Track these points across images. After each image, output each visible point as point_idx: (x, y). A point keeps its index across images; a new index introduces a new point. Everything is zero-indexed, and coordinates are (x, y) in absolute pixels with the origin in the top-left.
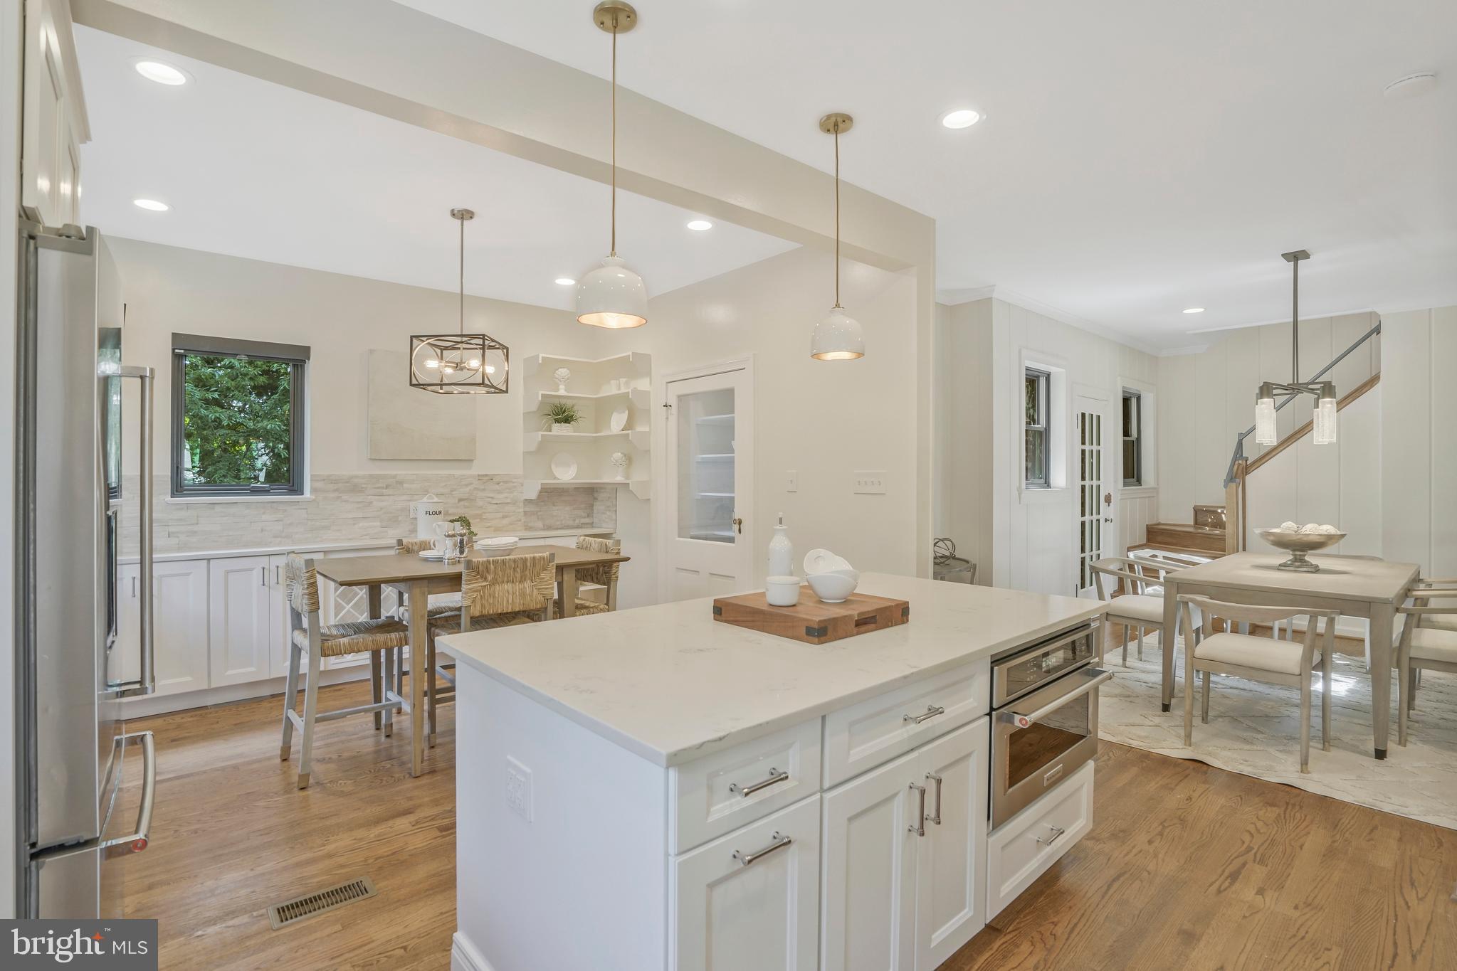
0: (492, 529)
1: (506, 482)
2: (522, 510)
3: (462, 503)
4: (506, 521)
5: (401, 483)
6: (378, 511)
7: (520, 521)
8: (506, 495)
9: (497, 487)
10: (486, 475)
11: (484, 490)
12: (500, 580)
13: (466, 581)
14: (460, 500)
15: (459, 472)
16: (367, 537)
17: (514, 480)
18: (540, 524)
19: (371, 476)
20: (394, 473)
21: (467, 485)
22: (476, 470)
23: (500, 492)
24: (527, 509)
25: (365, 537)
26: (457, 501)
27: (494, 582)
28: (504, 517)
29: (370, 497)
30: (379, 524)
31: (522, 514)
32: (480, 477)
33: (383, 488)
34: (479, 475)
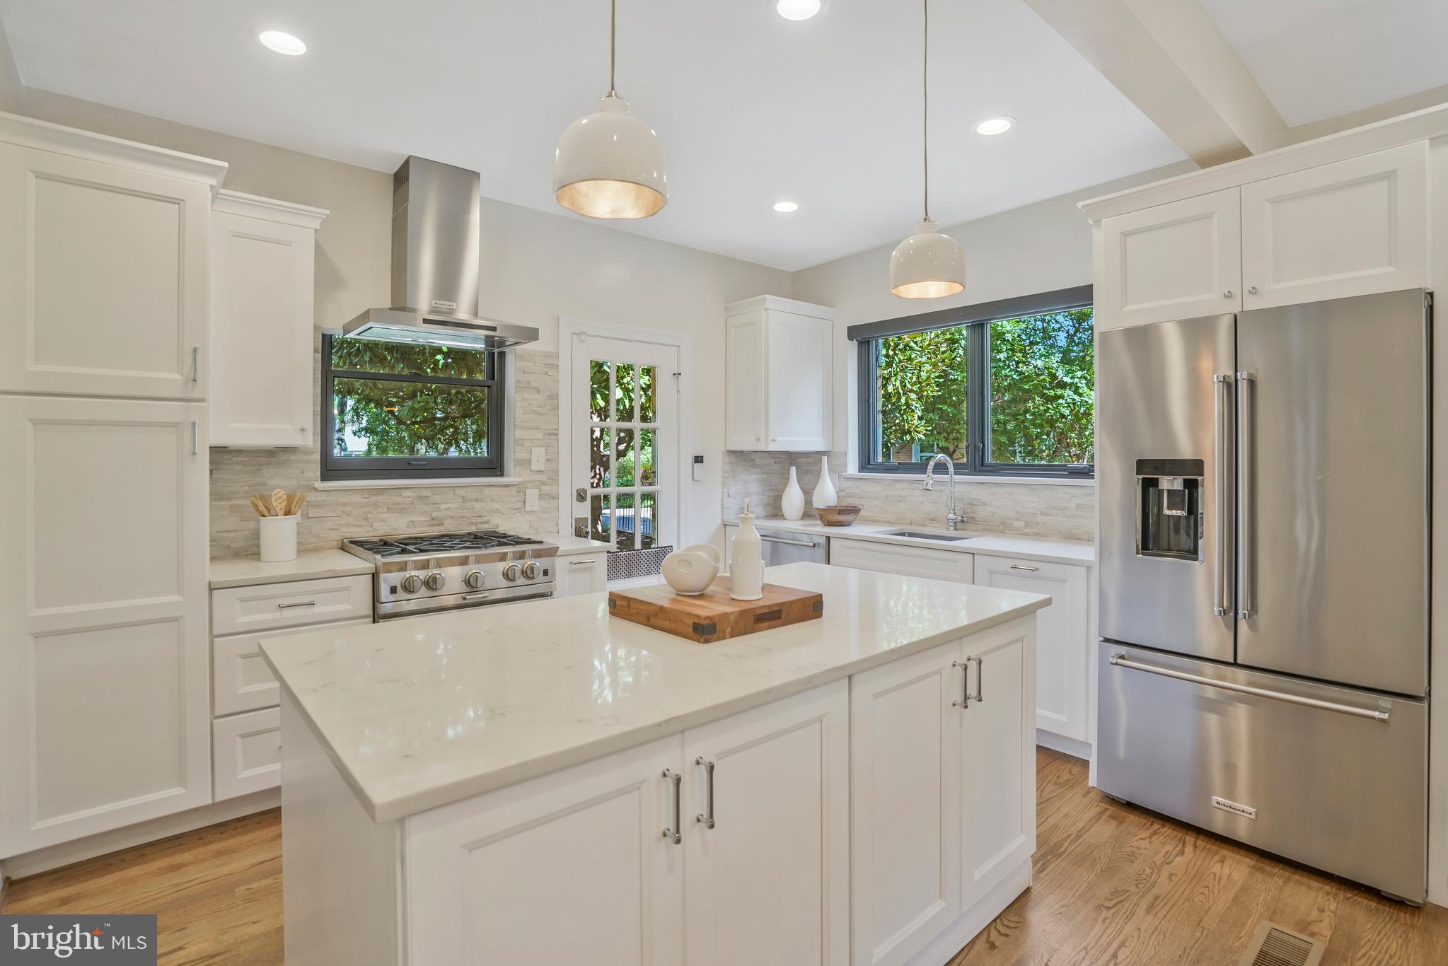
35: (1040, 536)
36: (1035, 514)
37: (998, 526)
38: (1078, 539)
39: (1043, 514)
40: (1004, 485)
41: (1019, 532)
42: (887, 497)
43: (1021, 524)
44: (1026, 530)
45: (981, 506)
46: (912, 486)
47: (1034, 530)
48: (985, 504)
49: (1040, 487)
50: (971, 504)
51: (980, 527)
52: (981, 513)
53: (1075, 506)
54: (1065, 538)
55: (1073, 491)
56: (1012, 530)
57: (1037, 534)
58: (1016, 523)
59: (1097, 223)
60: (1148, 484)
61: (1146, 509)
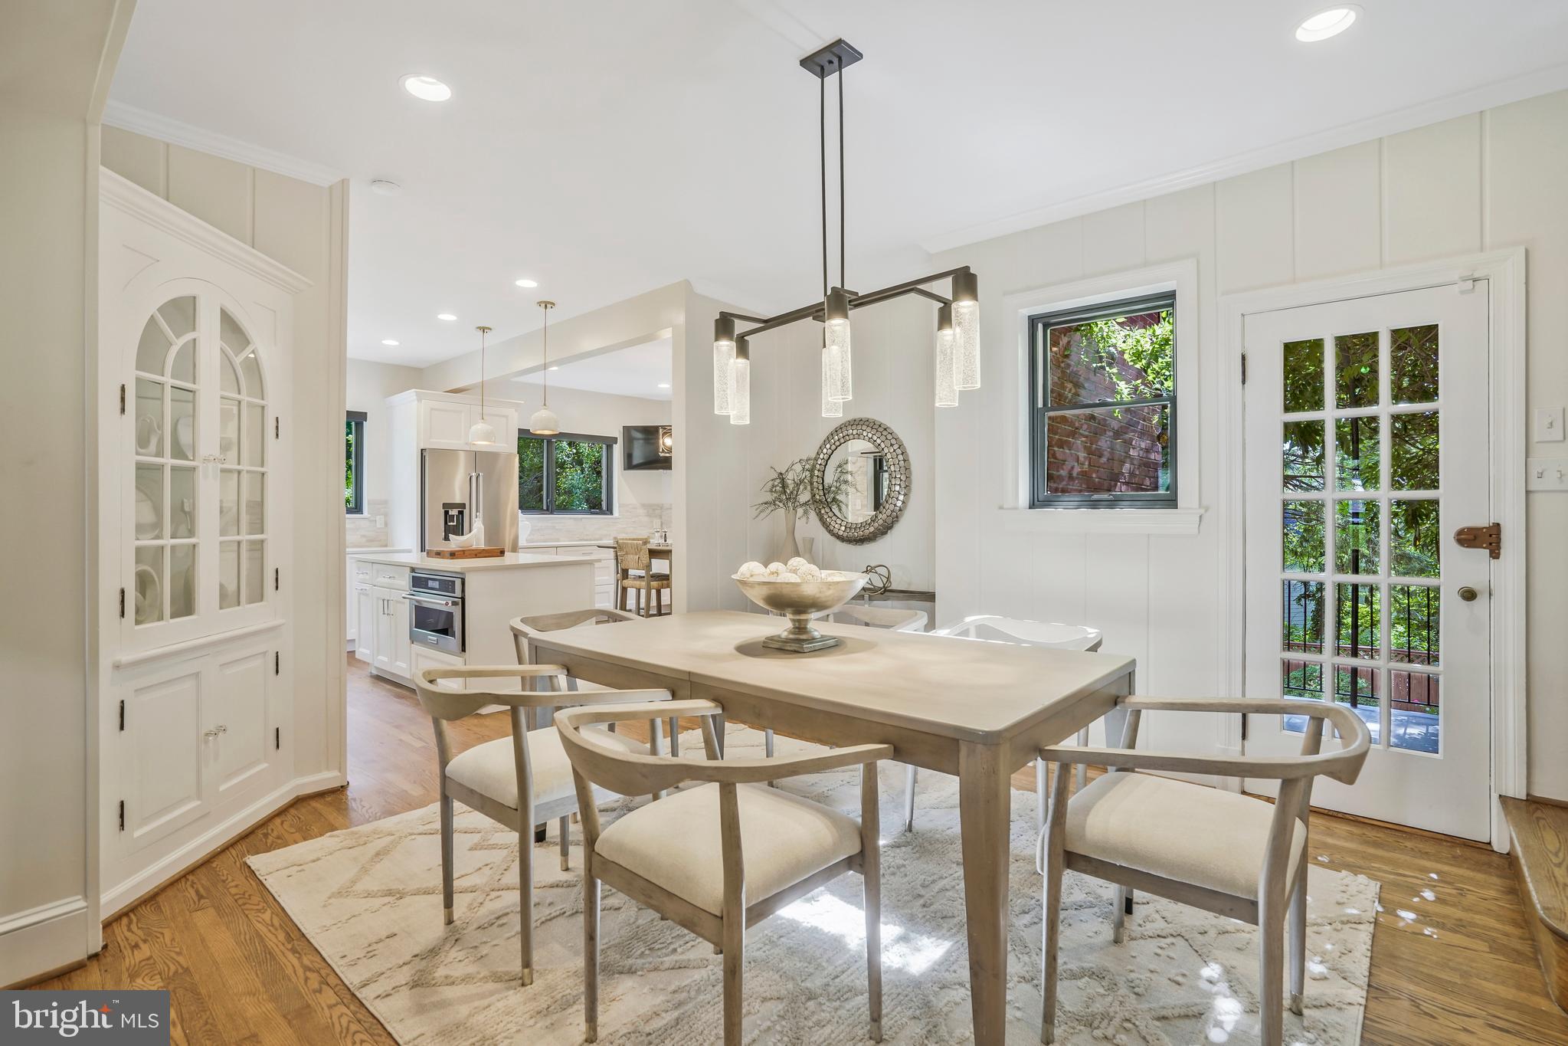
59: (419, 400)
60: (446, 513)
61: (446, 523)
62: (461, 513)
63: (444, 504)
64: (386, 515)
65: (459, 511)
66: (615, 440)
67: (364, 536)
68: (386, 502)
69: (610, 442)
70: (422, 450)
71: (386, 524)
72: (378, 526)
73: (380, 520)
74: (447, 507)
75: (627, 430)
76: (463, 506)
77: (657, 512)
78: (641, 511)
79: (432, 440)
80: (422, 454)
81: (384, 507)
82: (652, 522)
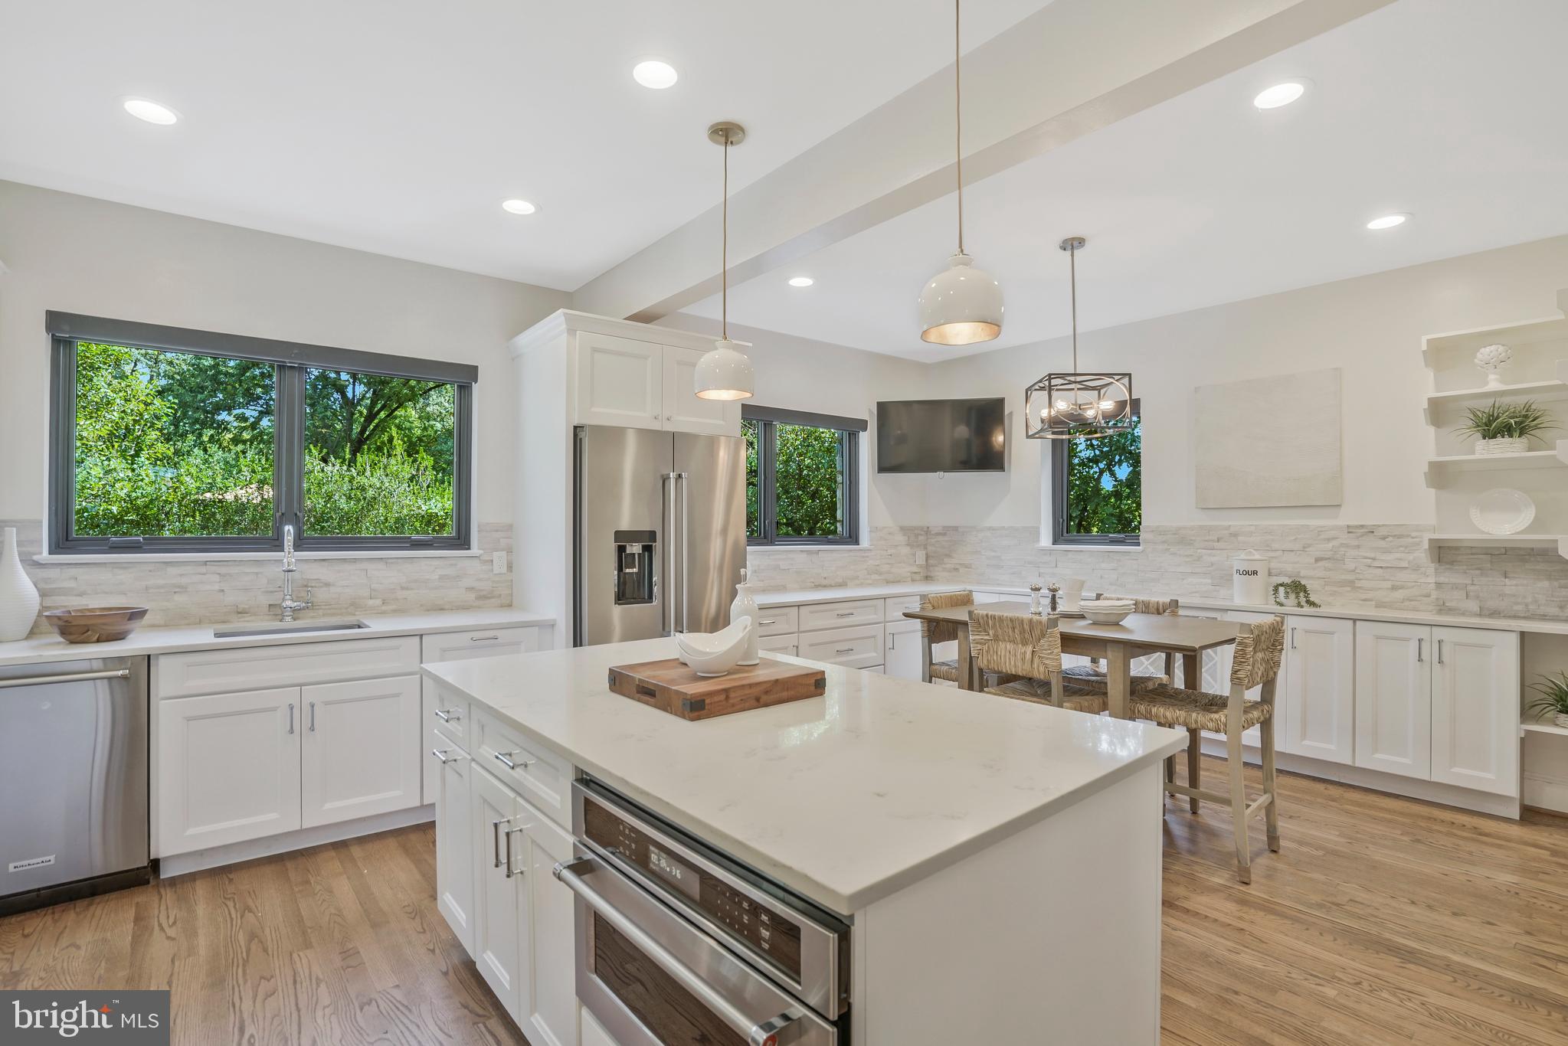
0: (1373, 603)
1: (1400, 537)
2: (1431, 580)
3: (1320, 564)
4: (1399, 595)
5: (1235, 535)
6: (1209, 567)
7: (1428, 596)
8: (1398, 555)
9: (1382, 544)
10: (1362, 526)
11: (1358, 547)
12: (1001, 638)
13: (972, 631)
14: (1317, 560)
15: (1315, 521)
16: (1197, 595)
17: (1414, 534)
18: (1473, 606)
19: (1201, 527)
20: (1226, 523)
21: (1329, 540)
22: (1348, 517)
23: (1386, 551)
24: (1442, 579)
25: (1194, 595)
26: (1313, 560)
27: (996, 639)
28: (1394, 588)
29: (1199, 551)
30: (1209, 581)
31: (1433, 586)
32: (1350, 530)
33: (1213, 541)
34: (1348, 526)
35: (400, 612)
36: (394, 589)
37: (346, 608)
38: (442, 609)
39: (403, 588)
40: (355, 560)
41: (375, 612)
42: (147, 588)
43: (378, 602)
44: (384, 608)
45: (321, 587)
46: (203, 569)
47: (394, 607)
48: (327, 585)
49: (399, 560)
50: (306, 586)
51: (321, 612)
52: (321, 595)
53: (437, 577)
54: (428, 610)
55: (436, 562)
56: (365, 610)
57: (394, 611)
58: (371, 602)
59: (571, 331)
60: (621, 549)
61: (620, 569)
62: (648, 549)
63: (617, 533)
64: (509, 551)
65: (643, 547)
66: (863, 425)
67: (471, 589)
68: (510, 528)
69: (852, 428)
70: (575, 428)
71: (510, 567)
72: (496, 570)
73: (499, 559)
74: (623, 538)
75: (883, 408)
76: (652, 535)
77: (921, 538)
78: (900, 538)
79: (594, 409)
80: (575, 435)
81: (508, 533)
82: (914, 555)
